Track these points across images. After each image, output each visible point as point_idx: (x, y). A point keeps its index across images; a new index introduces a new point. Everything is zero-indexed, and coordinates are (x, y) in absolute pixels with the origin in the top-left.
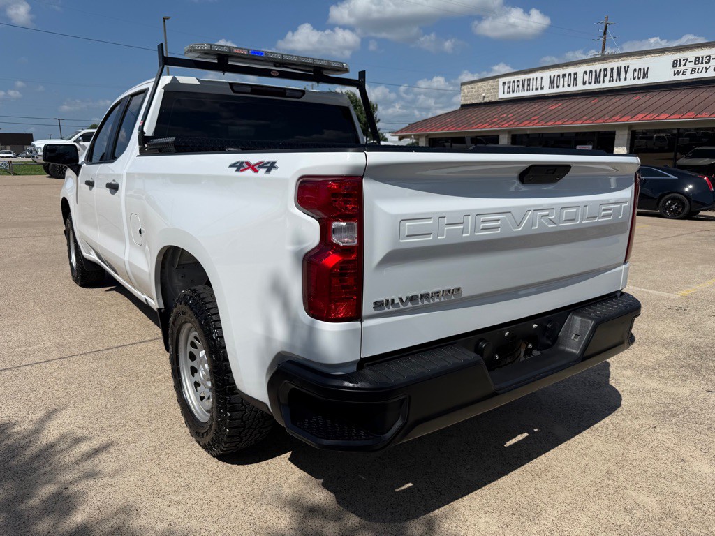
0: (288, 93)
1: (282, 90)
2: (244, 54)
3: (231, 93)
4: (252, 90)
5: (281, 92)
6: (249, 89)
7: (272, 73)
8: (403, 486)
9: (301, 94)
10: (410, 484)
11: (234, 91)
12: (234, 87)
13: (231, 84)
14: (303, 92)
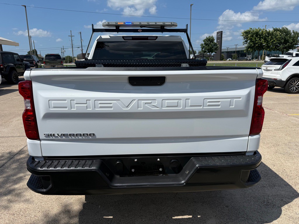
0: (149, 38)
1: (147, 37)
2: (122, 24)
3: (124, 40)
4: (132, 38)
5: (146, 38)
6: (131, 38)
7: (138, 31)
8: (108, 216)
9: (156, 38)
10: (112, 217)
11: (125, 40)
12: (124, 38)
13: (123, 37)
14: (157, 37)
